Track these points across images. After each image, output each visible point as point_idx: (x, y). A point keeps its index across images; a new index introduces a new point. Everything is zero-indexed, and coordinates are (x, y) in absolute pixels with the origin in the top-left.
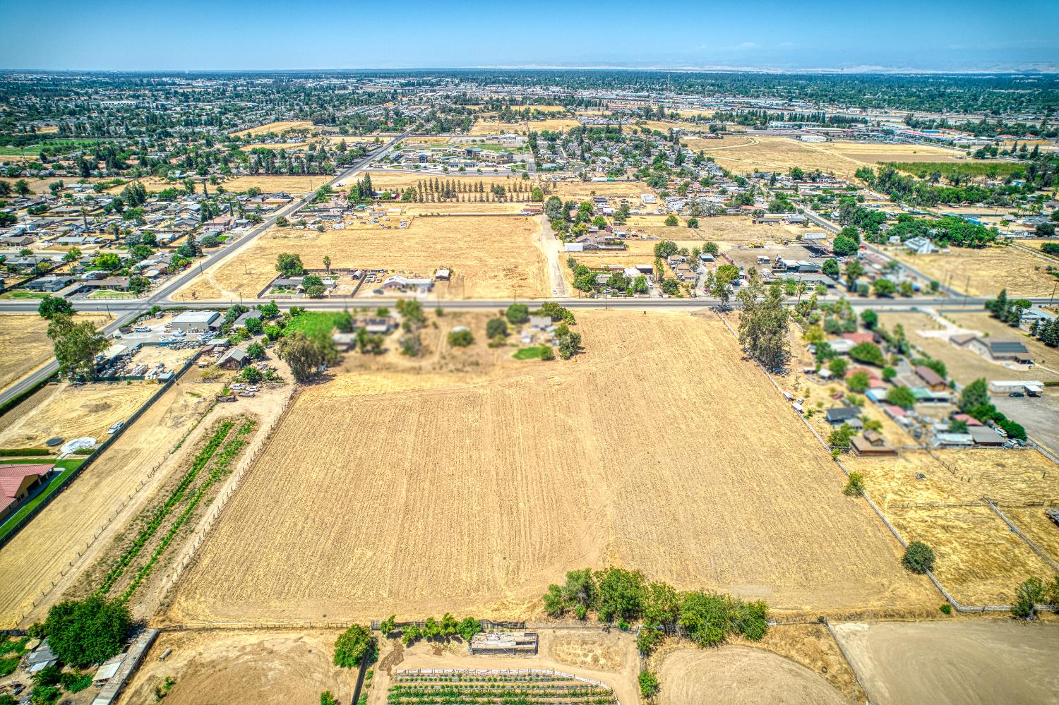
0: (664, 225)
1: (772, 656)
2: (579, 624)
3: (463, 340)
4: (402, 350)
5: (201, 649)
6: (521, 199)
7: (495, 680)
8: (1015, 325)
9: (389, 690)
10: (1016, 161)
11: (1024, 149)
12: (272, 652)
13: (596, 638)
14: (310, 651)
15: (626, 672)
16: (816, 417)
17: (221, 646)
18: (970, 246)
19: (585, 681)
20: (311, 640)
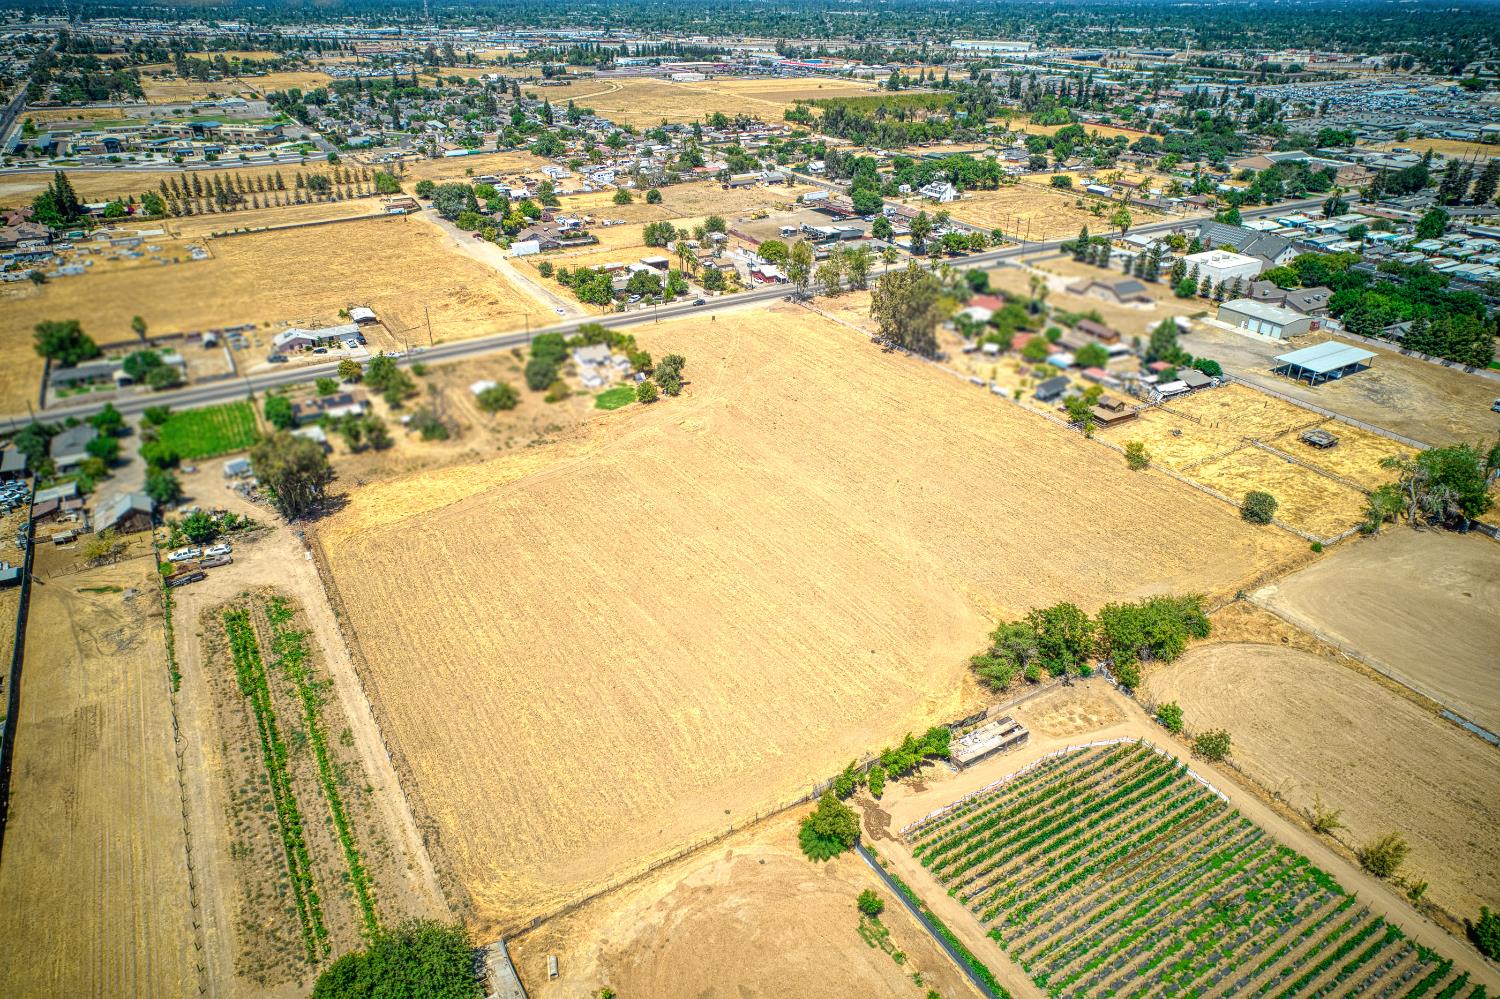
0: (612, 204)
1: (1232, 646)
2: (1033, 690)
3: (500, 401)
4: (418, 434)
5: (597, 934)
6: (365, 192)
7: (1016, 787)
8: (1104, 265)
9: (915, 856)
10: (930, 91)
11: (931, 77)
12: (709, 890)
13: (1065, 698)
14: (762, 862)
15: (1131, 717)
16: (1024, 397)
17: (622, 918)
18: (985, 188)
19: (1104, 744)
20: (753, 848)
